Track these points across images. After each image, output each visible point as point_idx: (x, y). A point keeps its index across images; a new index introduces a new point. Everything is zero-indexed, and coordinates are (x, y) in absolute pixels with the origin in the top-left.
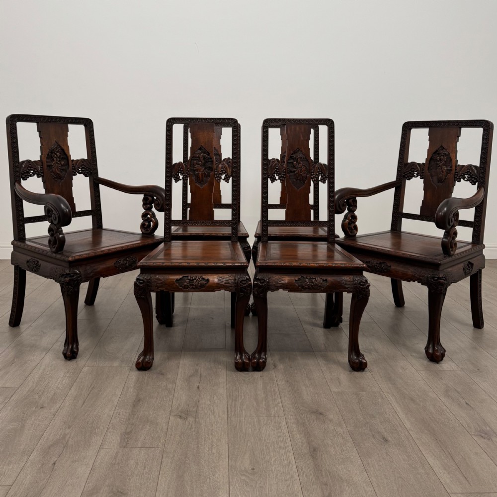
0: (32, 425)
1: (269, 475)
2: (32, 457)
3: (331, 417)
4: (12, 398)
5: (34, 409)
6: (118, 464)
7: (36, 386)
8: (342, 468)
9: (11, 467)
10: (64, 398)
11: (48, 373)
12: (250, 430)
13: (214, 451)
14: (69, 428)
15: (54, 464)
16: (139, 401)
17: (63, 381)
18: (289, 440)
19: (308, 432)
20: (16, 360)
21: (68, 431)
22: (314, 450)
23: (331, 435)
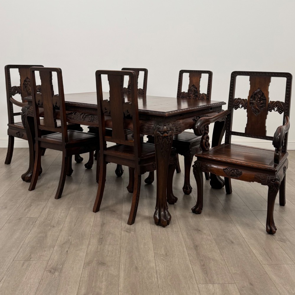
0: (51, 235)
1: (174, 257)
2: (55, 248)
3: (205, 232)
4: (37, 223)
5: (49, 227)
6: (99, 252)
7: (47, 217)
8: (210, 254)
9: (46, 253)
10: (64, 223)
11: (52, 211)
12: (163, 237)
13: (146, 246)
14: (70, 236)
15: (67, 251)
16: (104, 224)
17: (61, 214)
18: (184, 242)
19: (193, 239)
20: (32, 204)
21: (70, 238)
22: (196, 246)
23: (205, 240)
